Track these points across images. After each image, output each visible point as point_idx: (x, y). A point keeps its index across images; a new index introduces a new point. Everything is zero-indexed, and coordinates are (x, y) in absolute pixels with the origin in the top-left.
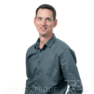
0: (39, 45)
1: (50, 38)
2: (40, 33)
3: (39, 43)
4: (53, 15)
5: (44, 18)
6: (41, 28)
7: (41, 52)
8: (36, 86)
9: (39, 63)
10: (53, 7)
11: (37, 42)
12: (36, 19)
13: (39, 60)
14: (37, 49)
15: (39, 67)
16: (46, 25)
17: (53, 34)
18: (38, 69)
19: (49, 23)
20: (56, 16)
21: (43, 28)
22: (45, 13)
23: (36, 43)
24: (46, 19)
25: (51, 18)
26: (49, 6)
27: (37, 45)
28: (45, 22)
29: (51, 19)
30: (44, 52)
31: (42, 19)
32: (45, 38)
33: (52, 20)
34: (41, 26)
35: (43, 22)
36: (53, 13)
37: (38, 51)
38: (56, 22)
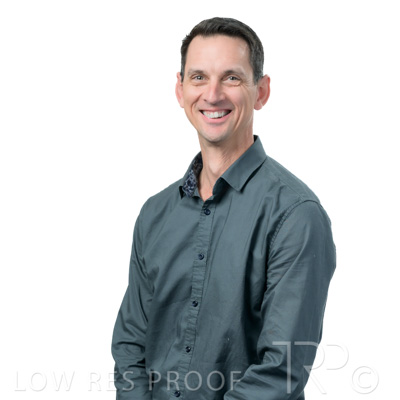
0: (198, 185)
1: (241, 152)
2: (200, 135)
3: (198, 175)
5: (213, 71)
6: (202, 111)
7: (206, 212)
8: (188, 351)
9: (202, 257)
10: (247, 28)
11: (189, 171)
12: (182, 80)
14: (191, 202)
15: (202, 273)
16: (222, 97)
17: (256, 137)
18: (198, 281)
19: (233, 91)
20: (262, 59)
21: (214, 111)
22: (216, 53)
23: (187, 176)
24: (222, 78)
25: (243, 70)
26: (230, 24)
27: (189, 182)
28: (218, 90)
29: (242, 74)
30: (218, 211)
31: (207, 77)
32: (224, 153)
33: (246, 79)
34: (201, 105)
35: (210, 88)
36: (251, 50)
37: (193, 208)
38: (265, 87)
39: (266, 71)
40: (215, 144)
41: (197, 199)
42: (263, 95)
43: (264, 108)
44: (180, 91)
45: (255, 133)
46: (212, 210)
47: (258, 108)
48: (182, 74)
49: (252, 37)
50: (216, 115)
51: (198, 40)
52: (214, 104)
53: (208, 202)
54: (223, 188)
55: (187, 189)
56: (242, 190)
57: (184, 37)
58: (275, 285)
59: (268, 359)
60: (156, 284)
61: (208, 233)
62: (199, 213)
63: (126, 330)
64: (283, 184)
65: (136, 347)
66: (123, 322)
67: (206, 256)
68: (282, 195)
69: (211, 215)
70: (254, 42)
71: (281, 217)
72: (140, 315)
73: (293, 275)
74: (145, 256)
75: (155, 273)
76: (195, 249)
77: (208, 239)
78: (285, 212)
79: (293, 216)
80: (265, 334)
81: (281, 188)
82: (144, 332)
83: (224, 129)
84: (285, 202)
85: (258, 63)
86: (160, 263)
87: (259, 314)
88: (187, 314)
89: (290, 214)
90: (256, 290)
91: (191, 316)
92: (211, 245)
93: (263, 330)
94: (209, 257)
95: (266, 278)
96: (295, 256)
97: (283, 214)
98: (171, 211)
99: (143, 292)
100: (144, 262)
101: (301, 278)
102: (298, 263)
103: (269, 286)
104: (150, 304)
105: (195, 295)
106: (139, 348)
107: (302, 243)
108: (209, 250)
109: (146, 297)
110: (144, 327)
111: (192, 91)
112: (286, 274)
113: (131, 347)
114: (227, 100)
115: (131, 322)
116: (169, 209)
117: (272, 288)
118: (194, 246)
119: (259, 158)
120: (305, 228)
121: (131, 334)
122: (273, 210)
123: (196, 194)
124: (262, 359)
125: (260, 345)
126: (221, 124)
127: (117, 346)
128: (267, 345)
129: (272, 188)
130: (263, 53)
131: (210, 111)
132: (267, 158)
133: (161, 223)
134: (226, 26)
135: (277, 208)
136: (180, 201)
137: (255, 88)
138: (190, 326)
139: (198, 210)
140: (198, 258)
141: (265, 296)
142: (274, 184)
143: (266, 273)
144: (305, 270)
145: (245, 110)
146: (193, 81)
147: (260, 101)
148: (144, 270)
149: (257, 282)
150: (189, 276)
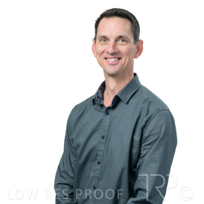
0: (103, 99)
1: (127, 82)
2: (105, 71)
3: (103, 93)
4: (132, 29)
5: (112, 36)
6: (106, 59)
7: (107, 113)
8: (95, 189)
10: (131, 14)
11: (98, 90)
13: (103, 130)
14: (99, 108)
15: (103, 146)
16: (116, 51)
18: (101, 151)
19: (123, 48)
21: (112, 58)
22: (113, 27)
23: (97, 93)
24: (117, 40)
25: (128, 36)
27: (98, 97)
28: (114, 46)
29: (127, 38)
30: (113, 113)
31: (108, 40)
32: (117, 81)
34: (105, 55)
35: (110, 45)
36: (133, 25)
37: (100, 111)
38: (140, 46)
40: (113, 75)
41: (102, 106)
42: (139, 51)
43: (140, 57)
44: (94, 49)
45: (134, 72)
46: (110, 112)
47: (136, 57)
48: (95, 39)
49: (133, 19)
50: (113, 60)
51: (104, 20)
52: (112, 54)
53: (109, 108)
54: (117, 101)
55: (97, 100)
56: (128, 103)
57: (96, 19)
58: (145, 155)
59: (140, 195)
60: (79, 152)
61: (107, 125)
62: (103, 114)
63: (62, 176)
64: (150, 100)
65: (67, 186)
66: (60, 172)
67: (105, 137)
68: (150, 106)
69: (109, 115)
70: (134, 21)
71: (149, 118)
72: (70, 169)
73: (156, 150)
74: (74, 136)
75: (78, 145)
76: (100, 133)
77: (107, 128)
78: (152, 115)
79: (156, 117)
80: (139, 181)
81: (150, 102)
82: (72, 178)
83: (117, 68)
84: (152, 109)
85: (136, 33)
86: (81, 140)
87: (135, 170)
88: (94, 168)
89: (154, 116)
90: (135, 157)
91: (97, 170)
92: (109, 131)
93: (138, 179)
94: (107, 138)
95: (140, 151)
96: (157, 139)
97: (151, 117)
98: (87, 112)
99: (71, 156)
100: (72, 140)
101: (160, 151)
102: (159, 143)
103: (142, 155)
104: (75, 163)
105: (99, 158)
106: (69, 187)
107: (160, 133)
108: (108, 134)
109: (73, 159)
110: (72, 175)
111: (101, 47)
112: (152, 149)
113: (64, 186)
114: (119, 52)
115: (65, 172)
116: (86, 111)
117: (144, 156)
118: (100, 131)
119: (137, 86)
120: (162, 125)
121: (65, 179)
122: (145, 114)
123: (101, 104)
124: (137, 194)
125: (136, 187)
126: (115, 64)
127: (57, 185)
128: (141, 187)
129: (145, 102)
130: (139, 28)
131: (110, 58)
132: (141, 85)
133: (82, 119)
134: (119, 12)
135: (147, 113)
136: (93, 107)
137: (134, 47)
138: (96, 175)
139: (103, 112)
140: (101, 138)
141: (139, 160)
142: (146, 100)
143: (140, 148)
144: (162, 147)
145: (129, 59)
146: (101, 42)
147: (137, 54)
148: (72, 144)
149: (136, 153)
150: (97, 148)
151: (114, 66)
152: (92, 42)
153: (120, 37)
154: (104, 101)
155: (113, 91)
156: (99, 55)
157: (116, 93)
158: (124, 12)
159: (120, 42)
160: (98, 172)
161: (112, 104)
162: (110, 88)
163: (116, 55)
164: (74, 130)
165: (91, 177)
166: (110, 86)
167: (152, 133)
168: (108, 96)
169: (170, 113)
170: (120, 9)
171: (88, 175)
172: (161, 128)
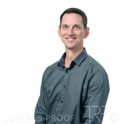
0: (64, 63)
1: (79, 53)
2: (66, 46)
3: (64, 59)
4: (83, 20)
5: (70, 25)
6: (67, 38)
9: (64, 87)
11: (62, 58)
12: (60, 28)
13: (64, 82)
14: (62, 68)
15: (64, 92)
16: (73, 34)
17: (84, 48)
18: (63, 95)
19: (77, 32)
20: (87, 22)
21: (70, 38)
23: (61, 60)
24: (73, 27)
25: (81, 25)
27: (61, 62)
28: (72, 31)
29: (80, 26)
30: (70, 72)
31: (69, 27)
33: (81, 28)
34: (66, 36)
35: (69, 30)
36: (83, 19)
37: (63, 70)
38: (87, 31)
39: (88, 26)
41: (64, 67)
42: (87, 34)
43: (87, 38)
44: (59, 32)
47: (85, 38)
48: (60, 26)
49: (83, 14)
50: (71, 39)
51: (66, 15)
52: (71, 36)
53: (68, 69)
54: (73, 64)
55: (60, 64)
56: (80, 65)
57: (61, 14)
58: (90, 97)
59: (87, 122)
60: (49, 95)
61: (67, 79)
63: (39, 110)
64: (93, 64)
65: (42, 116)
66: (38, 108)
68: (93, 68)
69: (68, 73)
70: (84, 16)
71: (93, 75)
72: (44, 106)
73: (97, 94)
74: (46, 86)
75: (49, 91)
76: (62, 84)
77: (67, 81)
78: (95, 73)
79: (97, 74)
80: (86, 113)
81: (93, 65)
82: (45, 111)
83: (74, 44)
84: (94, 70)
85: (85, 23)
86: (51, 88)
87: (84, 106)
88: (59, 105)
89: (96, 74)
90: (84, 98)
91: (60, 106)
93: (86, 112)
94: (67, 87)
95: (87, 95)
96: (97, 88)
97: (94, 74)
98: (55, 71)
99: (45, 98)
100: (45, 88)
101: (99, 95)
102: (98, 90)
103: (88, 98)
104: (47, 102)
105: (62, 99)
106: (43, 117)
107: (99, 84)
108: (67, 84)
109: (46, 100)
110: (45, 110)
111: (64, 31)
112: (94, 95)
114: (75, 35)
115: (41, 107)
116: (54, 70)
118: (62, 83)
119: (85, 55)
120: (101, 79)
121: (41, 112)
122: (90, 72)
123: (63, 66)
124: (85, 121)
125: (84, 117)
126: (73, 42)
127: (36, 115)
128: (87, 117)
129: (90, 65)
130: (87, 20)
131: (69, 38)
132: (88, 55)
133: (51, 75)
134: (75, 10)
135: (92, 72)
136: (58, 68)
137: (84, 31)
138: (60, 109)
139: (64, 71)
140: (63, 87)
141: (86, 101)
142: (91, 64)
143: (87, 93)
144: (100, 93)
145: (81, 39)
146: (64, 28)
147: (86, 36)
148: (45, 91)
149: (84, 96)
150: (60, 93)
151: (72, 43)
152: (58, 28)
153: (76, 25)
154: (65, 64)
155: (71, 58)
156: (62, 36)
157: (73, 59)
158: (78, 10)
159: (76, 28)
160: (61, 108)
161: (70, 66)
162: (69, 57)
163: (73, 36)
164: (47, 82)
165: (57, 110)
166: (69, 55)
167: (94, 84)
168: (67, 61)
169: (106, 72)
170: (75, 9)
171: (55, 109)
172: (100, 81)
